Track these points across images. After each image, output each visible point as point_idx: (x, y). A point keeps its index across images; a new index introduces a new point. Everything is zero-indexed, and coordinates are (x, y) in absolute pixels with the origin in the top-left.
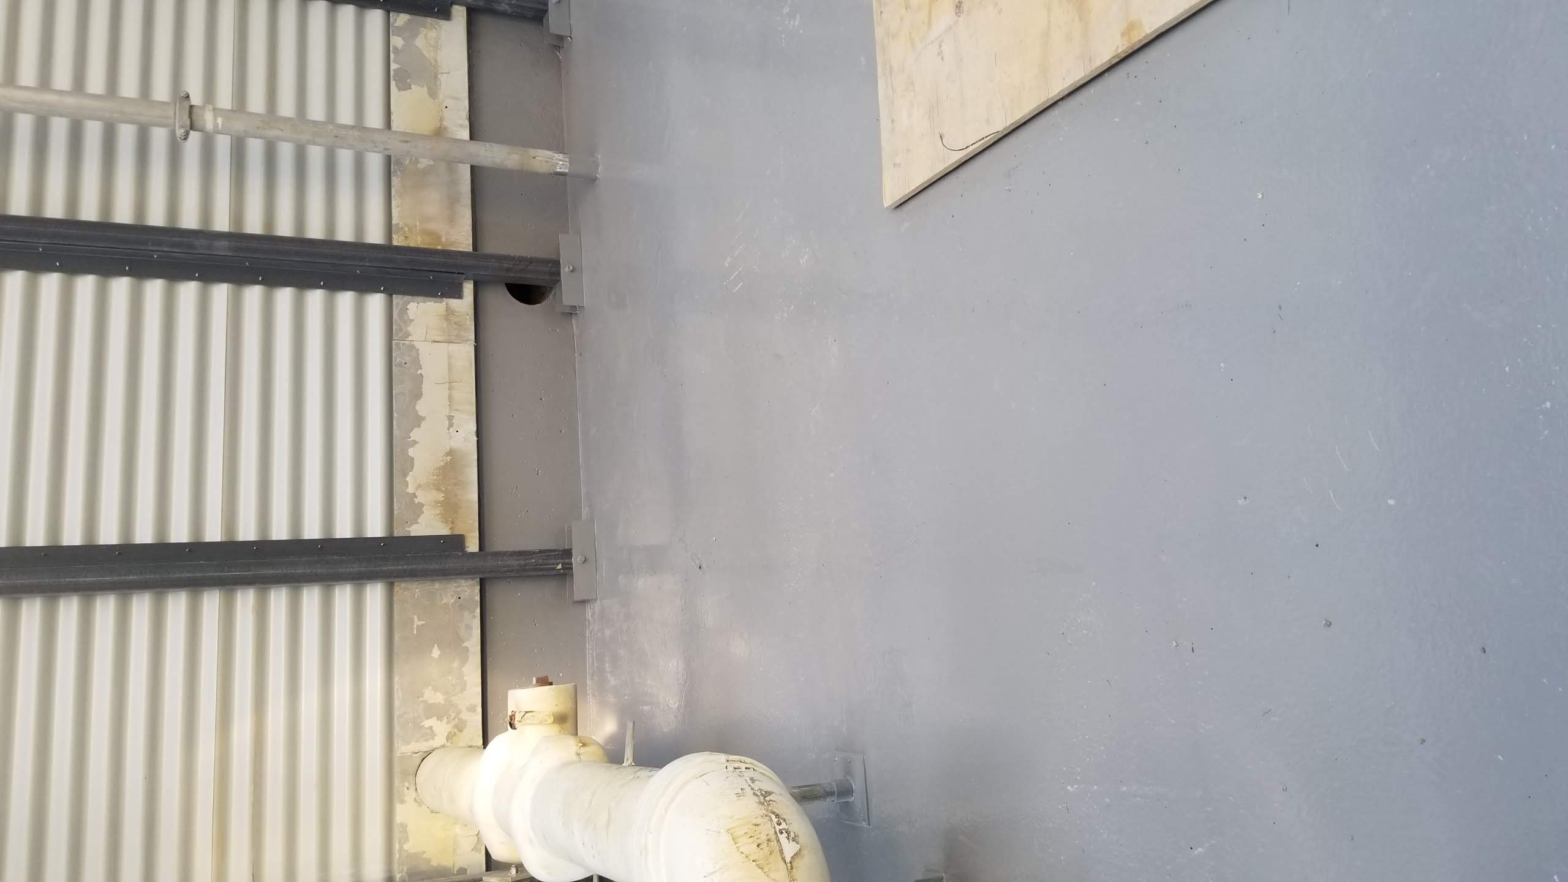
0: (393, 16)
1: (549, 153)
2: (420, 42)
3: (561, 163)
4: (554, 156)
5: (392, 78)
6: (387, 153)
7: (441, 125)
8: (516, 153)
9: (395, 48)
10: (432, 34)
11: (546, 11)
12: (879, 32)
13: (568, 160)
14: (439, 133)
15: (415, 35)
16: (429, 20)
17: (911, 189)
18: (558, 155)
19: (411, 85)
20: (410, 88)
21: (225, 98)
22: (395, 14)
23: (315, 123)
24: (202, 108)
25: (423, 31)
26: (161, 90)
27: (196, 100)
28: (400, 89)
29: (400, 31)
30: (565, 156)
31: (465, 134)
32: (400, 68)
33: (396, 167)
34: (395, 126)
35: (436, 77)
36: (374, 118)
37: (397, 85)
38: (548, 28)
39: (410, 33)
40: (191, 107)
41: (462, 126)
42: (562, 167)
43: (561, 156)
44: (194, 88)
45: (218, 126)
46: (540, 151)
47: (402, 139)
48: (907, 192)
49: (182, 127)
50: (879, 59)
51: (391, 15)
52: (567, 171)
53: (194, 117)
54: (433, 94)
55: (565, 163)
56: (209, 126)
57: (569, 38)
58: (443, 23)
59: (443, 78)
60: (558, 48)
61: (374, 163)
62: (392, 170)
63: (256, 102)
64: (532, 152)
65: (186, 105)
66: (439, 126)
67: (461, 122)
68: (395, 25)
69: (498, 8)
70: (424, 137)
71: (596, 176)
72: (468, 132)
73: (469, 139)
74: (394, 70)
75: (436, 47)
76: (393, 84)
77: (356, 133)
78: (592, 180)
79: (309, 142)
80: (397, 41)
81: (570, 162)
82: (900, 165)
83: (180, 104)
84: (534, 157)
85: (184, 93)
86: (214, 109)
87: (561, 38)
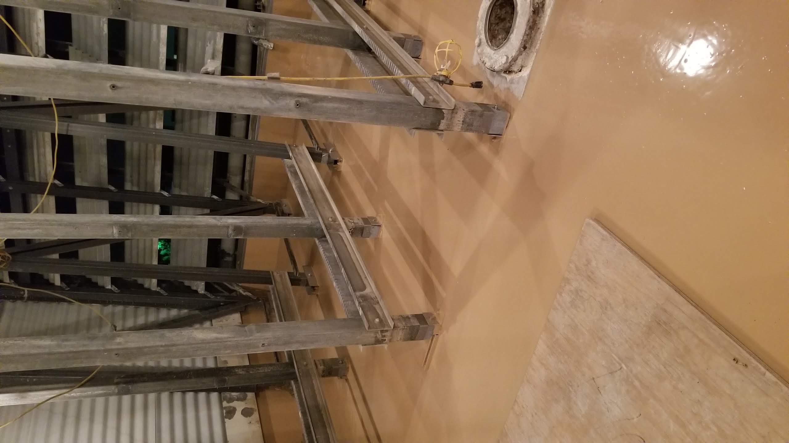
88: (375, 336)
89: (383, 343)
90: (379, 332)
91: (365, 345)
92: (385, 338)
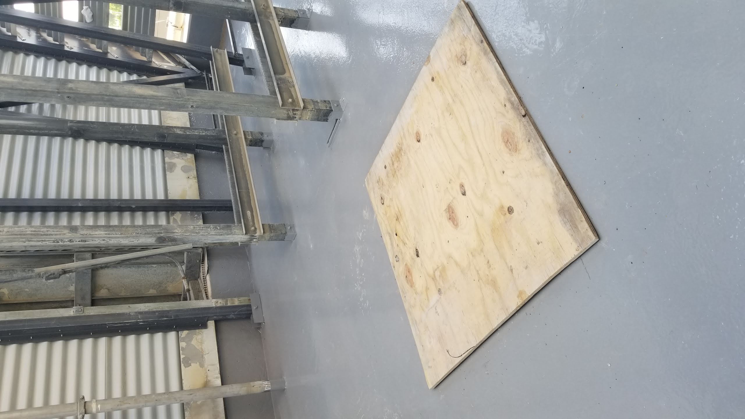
0: (180, 333)
1: (261, 382)
2: (194, 342)
3: (267, 385)
4: (263, 383)
5: (181, 363)
6: (182, 402)
7: (207, 380)
8: (245, 387)
9: (182, 348)
10: (199, 337)
11: (252, 313)
12: (406, 306)
13: (270, 383)
14: (206, 385)
15: (191, 340)
16: (197, 331)
17: (440, 379)
18: (265, 382)
19: (191, 364)
20: (191, 365)
21: (101, 395)
22: (181, 332)
23: (146, 396)
24: (91, 402)
25: (195, 336)
26: (71, 398)
27: (87, 399)
28: (186, 367)
29: (184, 340)
30: (268, 381)
31: (219, 382)
32: (185, 357)
33: (186, 407)
34: (185, 388)
35: (202, 357)
36: (174, 386)
37: (184, 365)
38: (253, 321)
39: (188, 339)
40: (85, 402)
41: (217, 378)
42: (267, 387)
43: (266, 383)
44: (87, 394)
45: (98, 409)
46: (256, 382)
47: (188, 394)
48: (439, 380)
49: (81, 414)
50: (409, 317)
51: (179, 333)
52: (270, 389)
53: (86, 408)
54: (202, 365)
55: (269, 385)
56: (94, 410)
57: (264, 323)
58: (204, 331)
59: (206, 357)
60: (259, 328)
61: (176, 409)
62: (185, 409)
63: (117, 393)
64: (252, 384)
65: (83, 402)
66: (206, 380)
67: (217, 376)
68: (182, 337)
69: (229, 317)
70: (199, 390)
71: (284, 388)
72: (220, 380)
73: (221, 385)
74: (182, 359)
75: (202, 343)
76: (182, 365)
77: (166, 396)
78: (283, 390)
79: (143, 406)
80: (183, 344)
81: (271, 384)
82: (431, 367)
83: (79, 402)
84: (253, 386)
85: (82, 396)
86: (96, 401)
87: (260, 324)
88: (287, 113)
89: (294, 120)
90: (291, 110)
91: (279, 119)
92: (295, 116)
